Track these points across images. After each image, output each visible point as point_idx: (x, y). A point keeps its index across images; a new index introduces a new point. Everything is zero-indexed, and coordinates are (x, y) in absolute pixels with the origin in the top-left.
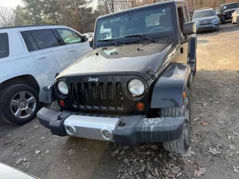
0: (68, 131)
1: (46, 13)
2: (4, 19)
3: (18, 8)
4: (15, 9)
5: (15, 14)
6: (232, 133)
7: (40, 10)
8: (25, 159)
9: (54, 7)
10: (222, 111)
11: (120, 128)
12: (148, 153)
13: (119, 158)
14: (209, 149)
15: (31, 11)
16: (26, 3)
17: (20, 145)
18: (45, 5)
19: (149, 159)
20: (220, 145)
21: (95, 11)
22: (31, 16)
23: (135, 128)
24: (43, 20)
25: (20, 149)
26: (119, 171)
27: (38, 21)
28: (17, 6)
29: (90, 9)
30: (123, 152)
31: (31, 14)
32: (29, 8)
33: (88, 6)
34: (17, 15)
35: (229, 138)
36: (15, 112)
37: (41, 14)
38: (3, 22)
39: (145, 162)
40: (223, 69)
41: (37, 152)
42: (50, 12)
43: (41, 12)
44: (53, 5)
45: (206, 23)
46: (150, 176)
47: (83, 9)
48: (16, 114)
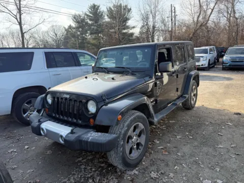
0: (42, 132)
1: (91, 34)
2: (56, 35)
3: (70, 27)
4: (67, 27)
5: (66, 32)
6: (181, 164)
7: (87, 31)
8: (15, 150)
9: (100, 29)
10: (189, 146)
11: (70, 135)
12: (103, 165)
13: (79, 164)
14: (151, 173)
15: (79, 31)
16: (77, 24)
17: (18, 140)
18: (92, 27)
19: (99, 170)
20: (163, 172)
21: (137, 37)
22: (78, 35)
23: (79, 136)
24: (88, 40)
25: (16, 142)
26: (72, 173)
27: (83, 40)
28: (69, 25)
29: (132, 34)
30: (85, 160)
31: (79, 33)
32: (77, 28)
33: (131, 31)
34: (67, 33)
35: (176, 168)
36: (24, 114)
37: (87, 35)
38: (55, 38)
39: (95, 171)
40: (222, 109)
41: (26, 147)
42: (95, 33)
43: (87, 33)
44: (99, 28)
45: (238, 60)
46: (91, 181)
47: (126, 33)
48: (25, 116)
